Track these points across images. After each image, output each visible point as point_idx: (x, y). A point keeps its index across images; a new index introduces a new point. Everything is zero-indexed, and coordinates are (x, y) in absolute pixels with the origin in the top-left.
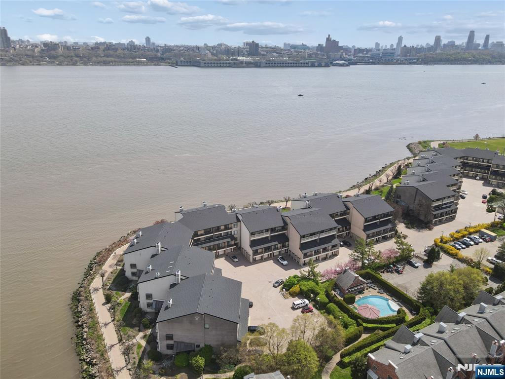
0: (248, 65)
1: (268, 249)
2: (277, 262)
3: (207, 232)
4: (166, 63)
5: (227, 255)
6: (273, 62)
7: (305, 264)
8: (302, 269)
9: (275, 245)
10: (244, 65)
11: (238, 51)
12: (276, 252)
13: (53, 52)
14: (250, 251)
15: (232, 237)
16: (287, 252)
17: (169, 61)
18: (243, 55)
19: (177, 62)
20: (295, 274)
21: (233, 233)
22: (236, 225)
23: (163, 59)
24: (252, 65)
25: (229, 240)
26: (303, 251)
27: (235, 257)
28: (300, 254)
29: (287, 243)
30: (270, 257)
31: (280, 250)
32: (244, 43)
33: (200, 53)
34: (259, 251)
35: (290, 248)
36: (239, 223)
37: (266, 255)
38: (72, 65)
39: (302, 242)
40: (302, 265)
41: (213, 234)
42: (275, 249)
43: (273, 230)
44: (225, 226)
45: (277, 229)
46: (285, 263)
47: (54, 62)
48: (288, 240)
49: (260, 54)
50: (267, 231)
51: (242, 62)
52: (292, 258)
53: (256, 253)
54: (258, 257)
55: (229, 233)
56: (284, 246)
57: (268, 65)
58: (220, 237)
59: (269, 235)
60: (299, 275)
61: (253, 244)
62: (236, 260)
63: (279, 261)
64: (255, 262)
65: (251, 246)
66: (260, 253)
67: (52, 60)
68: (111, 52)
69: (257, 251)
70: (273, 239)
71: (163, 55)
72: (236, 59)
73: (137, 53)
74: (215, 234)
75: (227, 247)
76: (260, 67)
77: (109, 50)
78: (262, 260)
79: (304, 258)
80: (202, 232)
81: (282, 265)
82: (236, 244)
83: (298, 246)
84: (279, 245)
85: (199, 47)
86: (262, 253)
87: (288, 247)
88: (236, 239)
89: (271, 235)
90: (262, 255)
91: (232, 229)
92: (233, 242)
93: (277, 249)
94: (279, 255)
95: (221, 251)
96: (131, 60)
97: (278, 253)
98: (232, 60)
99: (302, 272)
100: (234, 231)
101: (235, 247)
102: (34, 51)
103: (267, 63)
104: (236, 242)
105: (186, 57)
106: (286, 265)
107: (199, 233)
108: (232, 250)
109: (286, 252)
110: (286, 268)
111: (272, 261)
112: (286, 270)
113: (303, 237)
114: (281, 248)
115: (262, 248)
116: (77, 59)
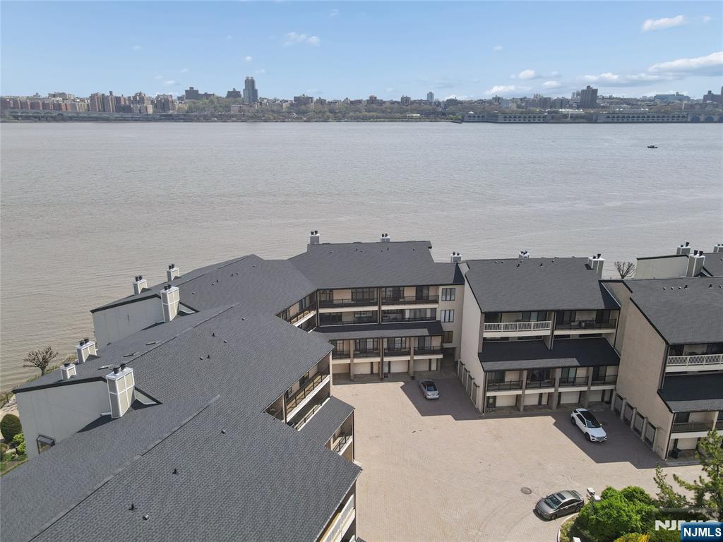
0: (575, 119)
1: (539, 377)
2: (567, 425)
3: (361, 296)
4: (447, 119)
5: (413, 378)
6: (621, 115)
7: (676, 455)
8: (665, 471)
9: (566, 369)
10: (569, 119)
11: (563, 103)
12: (570, 394)
13: (303, 107)
14: (476, 371)
15: (435, 327)
16: (609, 403)
17: (452, 116)
18: (571, 107)
19: (463, 117)
20: (634, 485)
21: (440, 316)
22: (452, 292)
23: (444, 114)
24: (582, 120)
25: (424, 332)
26: (672, 404)
27: (431, 385)
28: (659, 413)
29: (610, 371)
30: (545, 407)
31: (585, 389)
32: (574, 93)
33: (501, 106)
34: (509, 377)
35: (621, 389)
36: (458, 288)
37: (532, 395)
38: (322, 121)
39: (669, 369)
40: (663, 454)
41: (376, 308)
42: (565, 382)
43: (563, 318)
44: (419, 289)
45: (579, 317)
46: (597, 433)
47: (301, 118)
48: (614, 358)
49: (598, 106)
50: (543, 315)
51: (565, 116)
52: (627, 422)
53: (497, 380)
54: (504, 397)
55: (429, 315)
56: (598, 378)
57: (610, 120)
58: (399, 321)
59: (548, 333)
60: (653, 492)
61: (490, 350)
62: (432, 395)
63: (574, 424)
64: (491, 410)
65: (483, 357)
66: (511, 387)
67: (300, 116)
68: (375, 106)
69: (502, 373)
70: (562, 346)
71: (445, 109)
72: (556, 112)
73: (409, 107)
74: (384, 308)
75: (416, 354)
76: (596, 122)
77: (373, 103)
78: (517, 409)
79: (673, 431)
80: (347, 296)
81: (584, 441)
82: (442, 350)
83: (654, 382)
84: (582, 372)
85: (499, 98)
86: (518, 385)
87: (614, 383)
88: (447, 337)
89: (557, 333)
90: (519, 392)
91: (436, 302)
92: (436, 342)
93: (573, 384)
94: (579, 405)
95: (398, 363)
96: (398, 115)
97: (574, 400)
98: (549, 112)
99: (669, 481)
100: (441, 308)
101: (441, 356)
102: (281, 106)
103: (608, 117)
104: (446, 345)
105: (478, 111)
106: (600, 442)
107: (337, 297)
108: (434, 367)
109: (607, 399)
110: (598, 451)
111: (550, 420)
112: (598, 459)
113: (675, 350)
114: (586, 384)
115: (521, 370)
116: (331, 115)
